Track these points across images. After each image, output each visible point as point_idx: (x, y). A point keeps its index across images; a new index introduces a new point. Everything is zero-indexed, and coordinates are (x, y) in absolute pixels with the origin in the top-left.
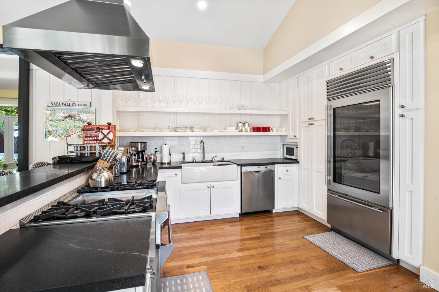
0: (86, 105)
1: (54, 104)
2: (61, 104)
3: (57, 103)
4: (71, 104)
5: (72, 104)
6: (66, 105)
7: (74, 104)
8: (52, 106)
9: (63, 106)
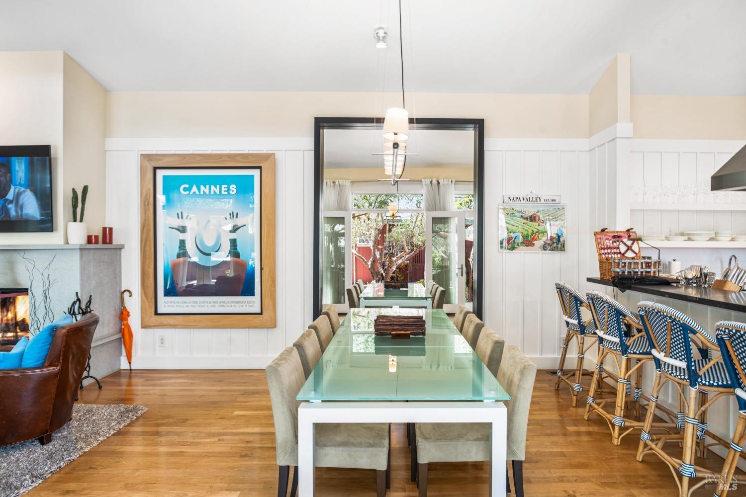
0: (555, 200)
1: (512, 199)
2: (522, 199)
3: (517, 198)
4: (534, 199)
5: (536, 199)
6: (528, 200)
7: (538, 199)
8: (510, 202)
9: (525, 202)
